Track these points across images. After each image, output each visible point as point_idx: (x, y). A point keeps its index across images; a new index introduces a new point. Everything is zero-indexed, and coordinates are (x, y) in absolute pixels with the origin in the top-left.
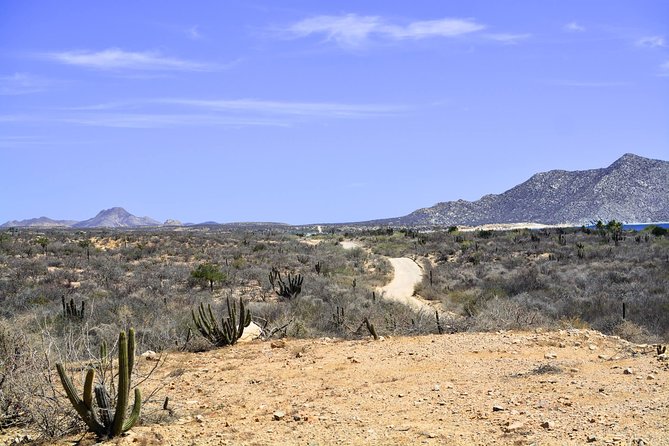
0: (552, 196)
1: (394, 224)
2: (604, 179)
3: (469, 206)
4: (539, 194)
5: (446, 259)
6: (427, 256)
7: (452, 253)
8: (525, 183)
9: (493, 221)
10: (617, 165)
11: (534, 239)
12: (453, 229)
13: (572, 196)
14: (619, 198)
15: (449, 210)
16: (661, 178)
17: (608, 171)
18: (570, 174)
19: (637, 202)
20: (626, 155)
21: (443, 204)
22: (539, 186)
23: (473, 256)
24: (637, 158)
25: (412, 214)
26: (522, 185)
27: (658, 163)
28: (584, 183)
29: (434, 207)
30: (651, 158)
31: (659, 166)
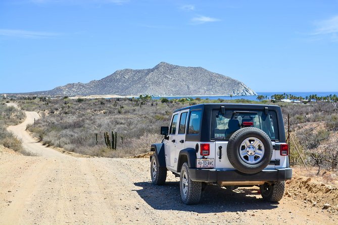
0: (124, 82)
1: (45, 94)
2: (150, 74)
3: (83, 86)
4: (118, 81)
5: (53, 112)
6: (44, 111)
7: (57, 110)
8: (112, 75)
9: (95, 93)
10: (157, 67)
11: (102, 103)
12: (66, 97)
13: (134, 82)
14: (157, 84)
15: (73, 87)
16: (178, 74)
17: (152, 70)
18: (134, 71)
19: (166, 86)
20: (161, 63)
21: (70, 84)
22: (118, 77)
23: (67, 111)
24: (167, 64)
25: (54, 89)
26: (110, 76)
27: (177, 67)
28: (141, 76)
29: (66, 86)
30: (173, 65)
31: (177, 68)
